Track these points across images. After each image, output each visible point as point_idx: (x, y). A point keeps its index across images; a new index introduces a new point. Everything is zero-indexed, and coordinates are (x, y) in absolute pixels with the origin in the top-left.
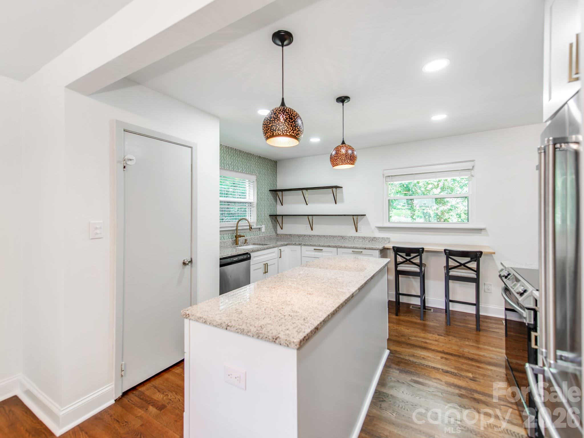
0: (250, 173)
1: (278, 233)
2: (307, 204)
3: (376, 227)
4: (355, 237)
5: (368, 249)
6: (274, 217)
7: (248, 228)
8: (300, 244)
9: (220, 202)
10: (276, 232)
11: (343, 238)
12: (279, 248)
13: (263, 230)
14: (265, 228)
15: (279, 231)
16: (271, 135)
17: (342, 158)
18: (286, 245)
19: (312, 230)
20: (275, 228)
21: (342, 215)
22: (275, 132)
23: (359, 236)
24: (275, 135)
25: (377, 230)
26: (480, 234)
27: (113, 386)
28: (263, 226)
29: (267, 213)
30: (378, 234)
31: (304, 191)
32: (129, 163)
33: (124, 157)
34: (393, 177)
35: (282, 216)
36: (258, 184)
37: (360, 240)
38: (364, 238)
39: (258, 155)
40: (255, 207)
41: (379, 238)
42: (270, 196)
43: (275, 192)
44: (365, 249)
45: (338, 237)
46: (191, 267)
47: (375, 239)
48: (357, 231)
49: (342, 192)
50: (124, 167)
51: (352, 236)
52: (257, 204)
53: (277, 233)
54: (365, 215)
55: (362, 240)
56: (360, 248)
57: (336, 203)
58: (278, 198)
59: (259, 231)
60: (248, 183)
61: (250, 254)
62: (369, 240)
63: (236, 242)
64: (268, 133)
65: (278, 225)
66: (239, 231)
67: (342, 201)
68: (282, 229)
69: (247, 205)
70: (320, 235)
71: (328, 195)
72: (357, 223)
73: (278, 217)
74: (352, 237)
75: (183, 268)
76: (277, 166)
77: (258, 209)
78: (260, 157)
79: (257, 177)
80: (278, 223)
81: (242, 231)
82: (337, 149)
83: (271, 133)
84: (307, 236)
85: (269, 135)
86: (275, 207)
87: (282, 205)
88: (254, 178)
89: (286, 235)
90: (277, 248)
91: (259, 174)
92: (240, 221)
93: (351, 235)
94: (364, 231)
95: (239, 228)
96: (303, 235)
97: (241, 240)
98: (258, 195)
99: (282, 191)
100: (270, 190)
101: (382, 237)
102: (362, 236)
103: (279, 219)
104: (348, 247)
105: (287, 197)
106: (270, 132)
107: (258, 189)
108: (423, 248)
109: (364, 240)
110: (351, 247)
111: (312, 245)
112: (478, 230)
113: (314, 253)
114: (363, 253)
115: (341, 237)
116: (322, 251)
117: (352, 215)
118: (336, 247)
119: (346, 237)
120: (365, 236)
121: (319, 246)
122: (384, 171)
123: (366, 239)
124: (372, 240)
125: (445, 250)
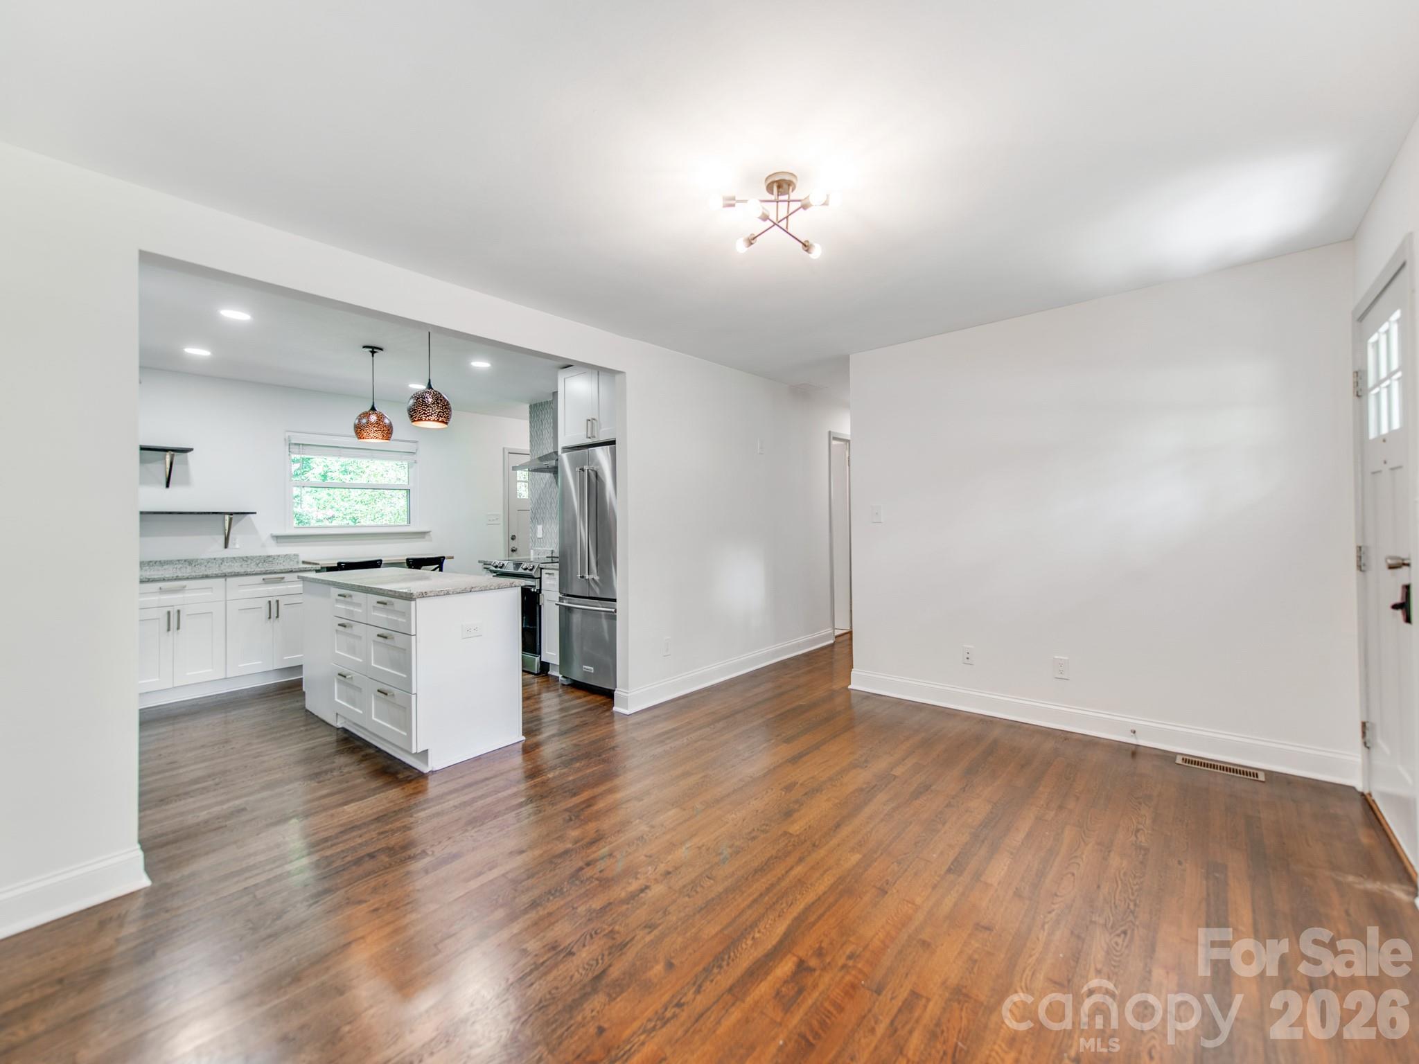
3: (269, 536)
4: (223, 560)
23: (235, 556)
25: (273, 542)
26: (424, 540)
30: (275, 550)
34: (304, 447)
37: (236, 564)
38: (245, 559)
41: (279, 556)
47: (271, 559)
48: (226, 546)
49: (186, 462)
51: (215, 557)
55: (240, 564)
57: (168, 486)
62: (258, 562)
67: (186, 481)
72: (229, 530)
74: (215, 559)
93: (213, 556)
94: (242, 545)
101: (285, 553)
102: (240, 555)
104: (253, 573)
108: (381, 561)
109: (246, 563)
110: (261, 571)
111: (154, 581)
112: (422, 535)
113: (157, 598)
114: (285, 580)
115: (185, 561)
116: (183, 589)
117: (231, 514)
118: (225, 576)
119: (199, 562)
120: (248, 555)
121: (177, 579)
122: (288, 434)
123: (249, 561)
124: (264, 561)
125: (408, 560)
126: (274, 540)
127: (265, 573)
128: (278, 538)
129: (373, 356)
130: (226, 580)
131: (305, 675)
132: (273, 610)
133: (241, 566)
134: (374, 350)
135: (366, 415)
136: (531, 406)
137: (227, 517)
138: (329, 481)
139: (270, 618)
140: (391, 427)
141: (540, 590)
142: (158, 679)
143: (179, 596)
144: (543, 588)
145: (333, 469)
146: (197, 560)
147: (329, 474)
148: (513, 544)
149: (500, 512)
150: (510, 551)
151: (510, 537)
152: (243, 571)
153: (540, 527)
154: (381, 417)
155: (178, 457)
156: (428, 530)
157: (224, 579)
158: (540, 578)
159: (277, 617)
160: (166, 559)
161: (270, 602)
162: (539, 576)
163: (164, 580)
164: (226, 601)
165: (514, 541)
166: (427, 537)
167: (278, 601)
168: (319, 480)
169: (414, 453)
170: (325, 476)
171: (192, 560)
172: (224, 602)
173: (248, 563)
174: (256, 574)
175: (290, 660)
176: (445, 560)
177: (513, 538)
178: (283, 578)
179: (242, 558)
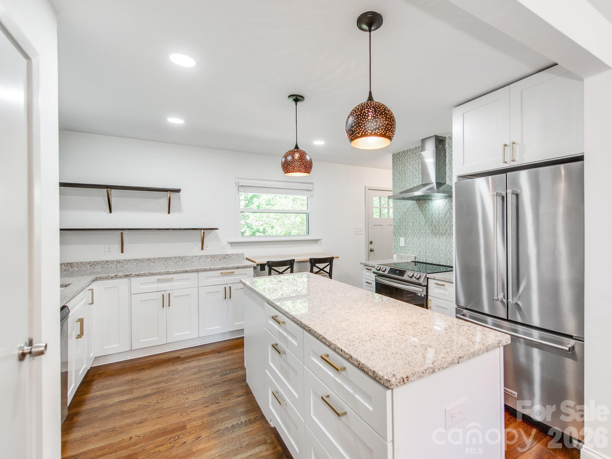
2: (110, 212)
3: (227, 242)
5: (241, 268)
8: (126, 276)
16: (383, 133)
17: (306, 165)
18: (94, 281)
19: (122, 252)
22: (388, 133)
23: (207, 255)
24: (387, 135)
30: (231, 251)
31: (109, 190)
34: (247, 188)
37: (208, 260)
38: (213, 257)
41: (232, 255)
44: (238, 268)
45: (174, 259)
47: (228, 257)
48: (202, 249)
49: (179, 198)
55: (210, 260)
56: (232, 268)
57: (169, 213)
61: (68, 307)
62: (220, 258)
64: (381, 130)
67: (180, 210)
70: (140, 259)
72: (203, 239)
83: (384, 132)
84: (113, 262)
85: (380, 133)
93: (195, 255)
94: (211, 248)
96: (103, 261)
101: (236, 253)
102: (210, 254)
104: (215, 269)
106: (384, 130)
108: (294, 260)
109: (213, 259)
110: (220, 268)
111: (154, 274)
112: (316, 241)
113: (156, 286)
114: (235, 273)
115: (179, 258)
116: (171, 280)
117: (204, 229)
118: (197, 271)
120: (215, 254)
121: (168, 273)
122: (237, 180)
124: (224, 258)
125: (310, 259)
126: (229, 245)
127: (222, 269)
128: (232, 244)
129: (296, 104)
130: (198, 274)
131: (245, 335)
132: (228, 294)
134: (297, 99)
135: (292, 153)
136: (394, 155)
137: (203, 231)
138: (260, 208)
139: (225, 298)
140: (312, 162)
141: (427, 295)
142: (158, 338)
143: (170, 284)
144: (429, 294)
145: (262, 203)
146: (186, 257)
147: (261, 205)
148: (371, 247)
149: (363, 227)
150: (369, 251)
151: (369, 242)
153: (402, 239)
154: (303, 155)
155: (173, 195)
156: (321, 239)
157: (197, 273)
158: (427, 286)
159: (230, 298)
160: (168, 256)
161: (225, 288)
162: (426, 284)
163: (160, 274)
164: (199, 287)
165: (371, 245)
166: (319, 242)
167: (230, 287)
168: (256, 208)
169: (311, 190)
170: (259, 206)
171: (183, 257)
172: (197, 288)
173: (215, 259)
174: (217, 270)
175: (237, 325)
176: (334, 259)
177: (371, 243)
178: (233, 272)
179: (211, 256)
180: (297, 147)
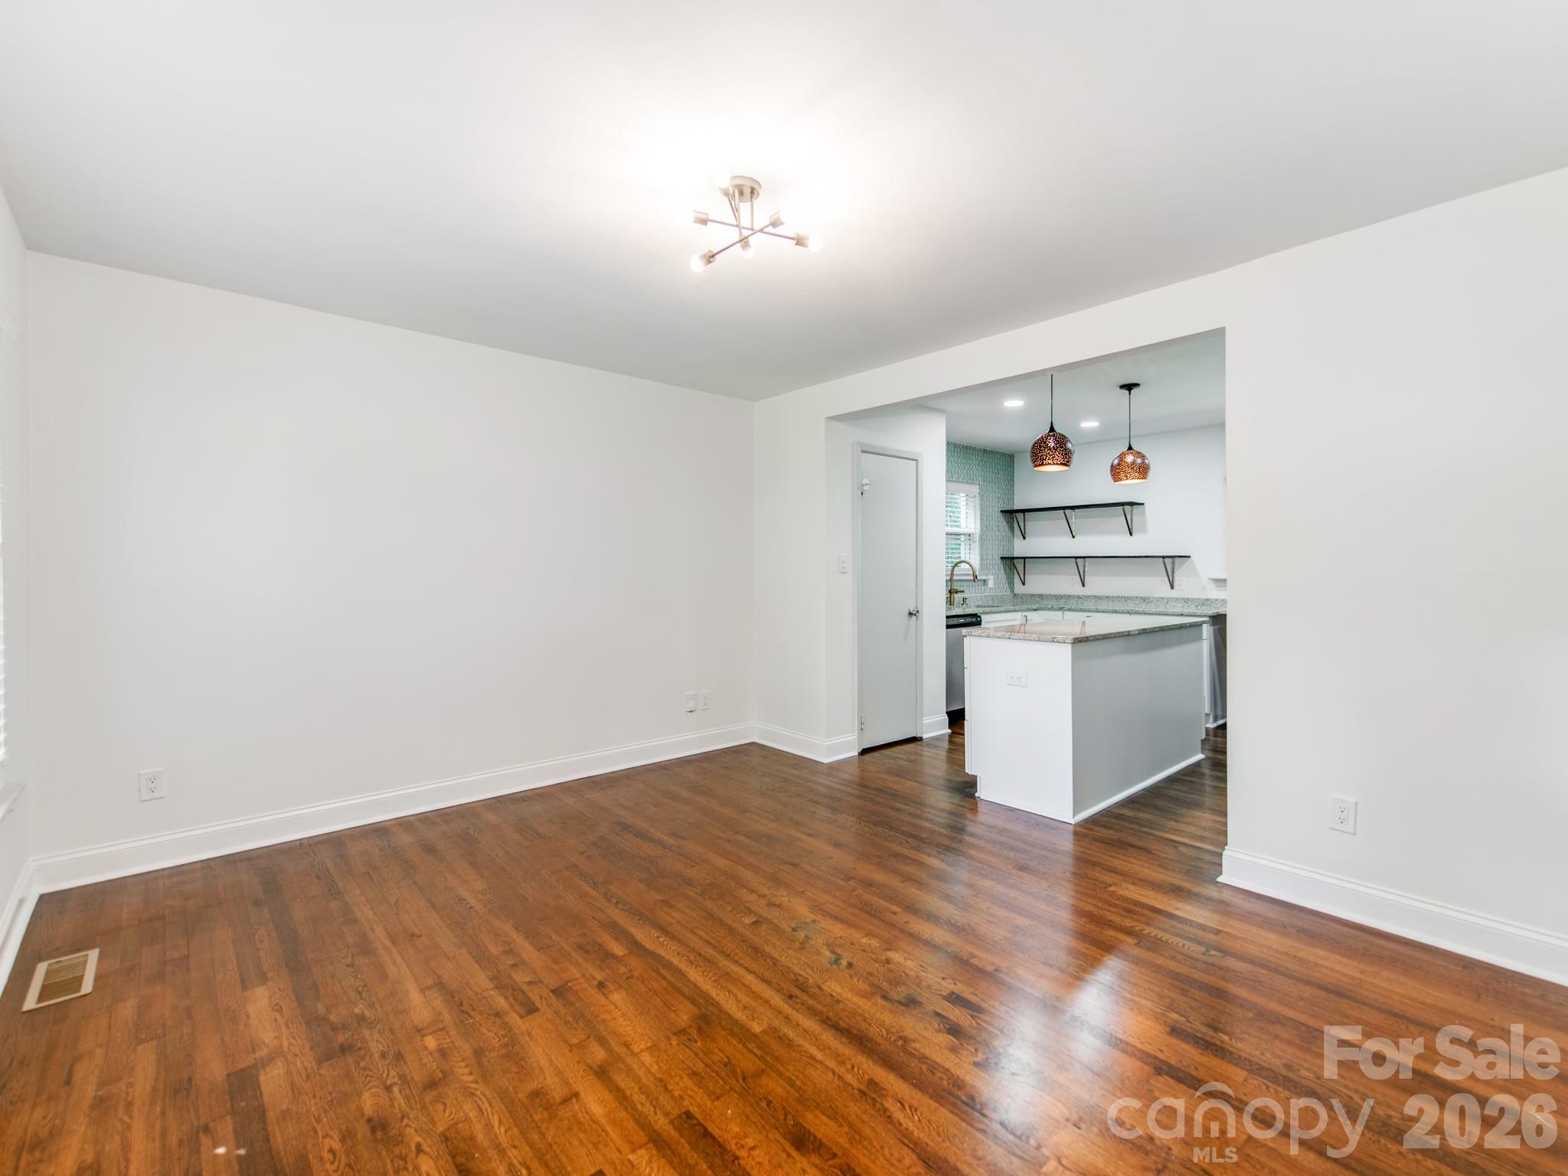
0: (970, 481)
1: (1016, 592)
2: (1073, 537)
3: (1210, 579)
4: (1168, 599)
6: (1009, 561)
7: (972, 578)
8: (1061, 609)
9: (947, 534)
10: (1012, 589)
11: (1144, 601)
12: (1024, 614)
13: (991, 584)
14: (995, 580)
15: (1019, 588)
17: (1127, 470)
18: (1035, 610)
19: (1084, 586)
20: (1011, 583)
21: (1141, 557)
23: (1178, 597)
25: (1212, 585)
27: (856, 737)
28: (991, 577)
29: (996, 552)
30: (1213, 593)
31: (1067, 511)
32: (865, 488)
33: (862, 480)
35: (1024, 558)
36: (982, 500)
37: (1179, 605)
38: (1186, 601)
39: (983, 448)
40: (977, 543)
41: (1216, 600)
42: (1002, 521)
43: (1010, 514)
45: (1135, 598)
46: (917, 619)
47: (1208, 603)
48: (1172, 588)
49: (1144, 513)
50: (862, 494)
52: (981, 537)
53: (1013, 592)
54: (1189, 557)
55: (1182, 604)
57: (1131, 534)
58: (1016, 525)
59: (984, 585)
60: (964, 499)
61: (980, 617)
62: (1197, 604)
63: (950, 601)
65: (1016, 576)
66: (955, 584)
67: (1144, 530)
68: (1024, 584)
69: (963, 539)
70: (1099, 595)
71: (1117, 519)
72: (1173, 572)
73: (1015, 561)
74: (1162, 598)
75: (909, 620)
76: (1013, 465)
77: (981, 545)
78: (985, 451)
79: (981, 489)
80: (1016, 572)
81: (960, 584)
82: (1122, 457)
84: (1074, 597)
86: (1011, 542)
87: (1024, 538)
88: (975, 489)
89: (1032, 595)
90: (1020, 613)
91: (984, 481)
92: (956, 565)
93: (1161, 595)
94: (1187, 588)
95: (955, 578)
96: (1066, 595)
97: (958, 597)
98: (982, 520)
99: (1024, 511)
100: (1002, 511)
101: (1222, 597)
103: (1019, 565)
105: (1033, 523)
107: (982, 510)
109: (1187, 605)
115: (1141, 598)
119: (1151, 599)
123: (1190, 603)
124: (1203, 604)
126: (1211, 583)
133: (1183, 607)
137: (1170, 560)
146: (1149, 598)
152: (1142, 609)
155: (1136, 510)
160: (1127, 595)
171: (1146, 598)
173: (1189, 605)
179: (1184, 599)
180: (1130, 448)
